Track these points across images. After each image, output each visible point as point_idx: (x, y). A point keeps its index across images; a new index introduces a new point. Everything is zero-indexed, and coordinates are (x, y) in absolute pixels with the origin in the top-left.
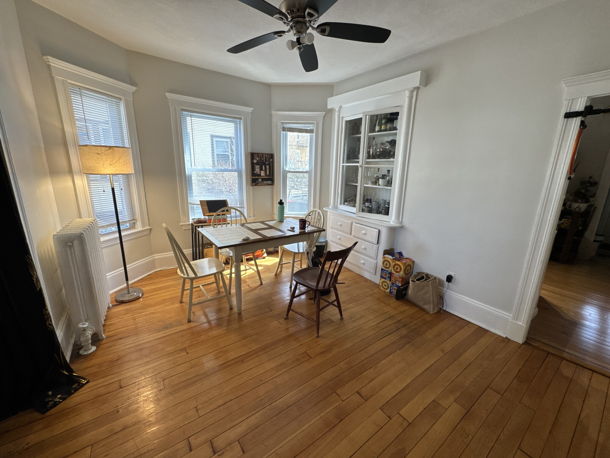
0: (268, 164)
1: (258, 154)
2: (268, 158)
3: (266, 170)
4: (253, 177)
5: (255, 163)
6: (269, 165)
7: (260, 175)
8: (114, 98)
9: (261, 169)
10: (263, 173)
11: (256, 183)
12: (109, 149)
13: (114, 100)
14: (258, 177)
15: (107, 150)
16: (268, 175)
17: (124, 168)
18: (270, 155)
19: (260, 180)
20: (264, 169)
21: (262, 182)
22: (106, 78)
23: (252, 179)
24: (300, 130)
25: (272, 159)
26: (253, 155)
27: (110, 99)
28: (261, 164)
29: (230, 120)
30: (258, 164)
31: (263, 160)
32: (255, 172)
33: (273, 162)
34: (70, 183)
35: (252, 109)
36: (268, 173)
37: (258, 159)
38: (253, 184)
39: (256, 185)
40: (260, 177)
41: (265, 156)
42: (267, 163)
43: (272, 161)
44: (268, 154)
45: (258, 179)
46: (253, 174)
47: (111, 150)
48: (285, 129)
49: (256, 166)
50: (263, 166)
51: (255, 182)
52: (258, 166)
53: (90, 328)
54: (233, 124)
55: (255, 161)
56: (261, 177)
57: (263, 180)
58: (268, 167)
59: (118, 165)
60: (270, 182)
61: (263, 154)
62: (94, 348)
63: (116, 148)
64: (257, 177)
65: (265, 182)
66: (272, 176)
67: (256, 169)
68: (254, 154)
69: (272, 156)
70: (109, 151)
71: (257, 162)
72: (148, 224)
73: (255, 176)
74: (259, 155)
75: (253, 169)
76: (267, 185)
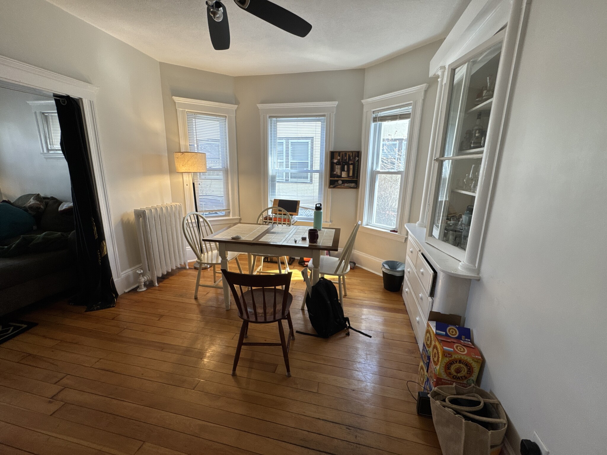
0: (351, 164)
1: (339, 153)
2: (352, 156)
3: (348, 171)
4: (331, 179)
5: (335, 163)
6: (353, 164)
7: (340, 176)
8: (219, 117)
9: (342, 170)
10: (344, 174)
11: (334, 186)
12: (182, 154)
13: (221, 118)
14: (338, 179)
15: (181, 155)
16: (351, 177)
17: (191, 168)
18: (356, 153)
19: (340, 182)
20: (346, 169)
21: (342, 184)
22: (212, 102)
23: (330, 180)
24: (393, 117)
25: (358, 157)
26: (332, 155)
27: (217, 118)
28: (343, 163)
29: (317, 119)
30: (338, 163)
31: (346, 159)
32: (334, 173)
33: (359, 162)
34: (181, 179)
35: (336, 103)
36: (351, 174)
37: (339, 158)
38: (331, 186)
39: (334, 187)
40: (340, 179)
41: (349, 155)
42: (350, 162)
43: (358, 160)
44: (352, 152)
45: (337, 181)
46: (332, 174)
47: (183, 155)
48: (376, 119)
49: (336, 166)
50: (346, 167)
51: (334, 184)
52: (339, 166)
53: (148, 276)
54: (321, 123)
55: (335, 161)
56: (342, 179)
57: (344, 182)
58: (351, 167)
59: (187, 166)
60: (353, 185)
61: (346, 153)
62: (144, 289)
63: (186, 153)
64: (336, 179)
65: (346, 185)
66: (357, 178)
67: (336, 170)
68: (335, 153)
69: (358, 154)
70: (182, 155)
71: (337, 162)
72: (238, 214)
73: (334, 177)
74: (341, 154)
75: (332, 169)
76: (348, 188)
